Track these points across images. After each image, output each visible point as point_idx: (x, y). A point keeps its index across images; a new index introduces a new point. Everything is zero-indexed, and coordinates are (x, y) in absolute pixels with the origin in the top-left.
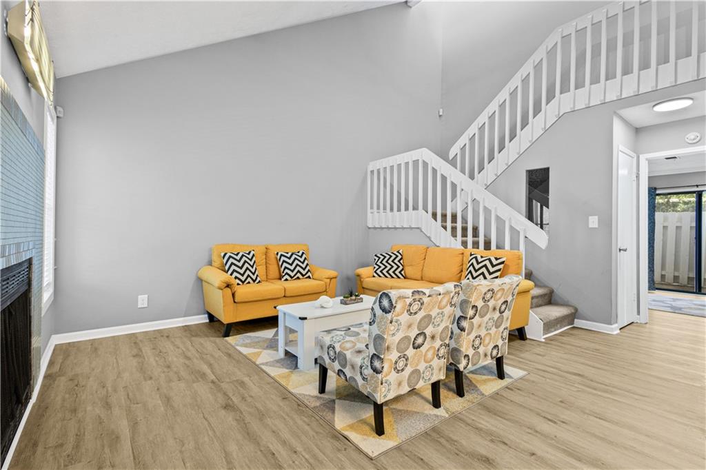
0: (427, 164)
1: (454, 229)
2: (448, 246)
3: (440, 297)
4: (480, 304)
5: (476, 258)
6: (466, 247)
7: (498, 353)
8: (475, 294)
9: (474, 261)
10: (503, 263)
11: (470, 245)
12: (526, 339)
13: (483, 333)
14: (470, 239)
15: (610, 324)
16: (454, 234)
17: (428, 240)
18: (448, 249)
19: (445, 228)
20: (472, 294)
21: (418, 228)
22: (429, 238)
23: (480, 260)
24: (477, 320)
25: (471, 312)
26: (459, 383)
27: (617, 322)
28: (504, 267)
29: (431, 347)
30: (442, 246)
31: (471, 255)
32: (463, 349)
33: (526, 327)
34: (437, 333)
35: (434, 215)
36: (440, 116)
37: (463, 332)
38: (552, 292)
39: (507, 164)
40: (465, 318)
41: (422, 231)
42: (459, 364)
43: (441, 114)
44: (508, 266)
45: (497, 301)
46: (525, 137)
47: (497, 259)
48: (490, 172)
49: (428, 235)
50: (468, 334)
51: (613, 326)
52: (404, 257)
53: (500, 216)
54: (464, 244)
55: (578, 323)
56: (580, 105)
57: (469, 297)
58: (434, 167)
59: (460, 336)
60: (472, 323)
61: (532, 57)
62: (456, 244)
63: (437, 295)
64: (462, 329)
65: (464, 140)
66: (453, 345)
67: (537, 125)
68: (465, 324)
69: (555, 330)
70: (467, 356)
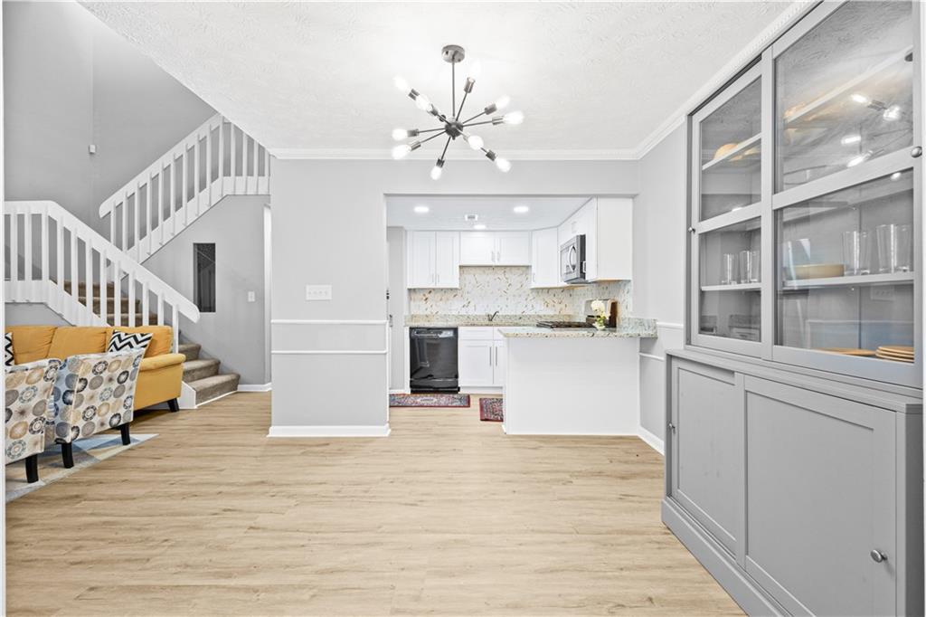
0: (55, 222)
1: (96, 305)
2: (88, 325)
3: (27, 373)
4: (90, 376)
5: (119, 336)
6: (112, 325)
7: (119, 421)
8: (82, 368)
9: (116, 340)
10: (149, 338)
11: (118, 321)
12: (178, 410)
13: (97, 404)
14: (118, 315)
15: (264, 383)
16: (96, 309)
17: (58, 317)
18: (87, 328)
19: (84, 303)
20: (78, 368)
21: (42, 303)
22: (60, 315)
23: (123, 337)
24: (87, 392)
25: (78, 385)
26: (67, 454)
27: (270, 381)
28: (151, 344)
29: (20, 423)
30: (80, 324)
31: (114, 333)
32: (71, 422)
33: (178, 399)
34: (28, 409)
35: (68, 287)
36: (91, 153)
37: (70, 406)
38: (218, 364)
39: (173, 234)
40: (72, 392)
41: (48, 307)
42: (66, 436)
43: (93, 151)
44: (156, 341)
45: (113, 372)
46: (192, 209)
47: (142, 335)
48: (153, 240)
49: (58, 312)
50: (76, 406)
51: (267, 385)
52: (15, 343)
53: (154, 291)
54: (111, 321)
55: (241, 388)
56: (240, 191)
57: (76, 371)
58: (67, 227)
59: (66, 409)
60: (82, 396)
61: (197, 130)
62: (100, 321)
63: (23, 370)
64: (69, 403)
65: (119, 197)
66: (58, 420)
67: (202, 200)
68: (71, 397)
69: (214, 397)
70: (75, 428)
